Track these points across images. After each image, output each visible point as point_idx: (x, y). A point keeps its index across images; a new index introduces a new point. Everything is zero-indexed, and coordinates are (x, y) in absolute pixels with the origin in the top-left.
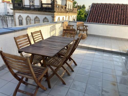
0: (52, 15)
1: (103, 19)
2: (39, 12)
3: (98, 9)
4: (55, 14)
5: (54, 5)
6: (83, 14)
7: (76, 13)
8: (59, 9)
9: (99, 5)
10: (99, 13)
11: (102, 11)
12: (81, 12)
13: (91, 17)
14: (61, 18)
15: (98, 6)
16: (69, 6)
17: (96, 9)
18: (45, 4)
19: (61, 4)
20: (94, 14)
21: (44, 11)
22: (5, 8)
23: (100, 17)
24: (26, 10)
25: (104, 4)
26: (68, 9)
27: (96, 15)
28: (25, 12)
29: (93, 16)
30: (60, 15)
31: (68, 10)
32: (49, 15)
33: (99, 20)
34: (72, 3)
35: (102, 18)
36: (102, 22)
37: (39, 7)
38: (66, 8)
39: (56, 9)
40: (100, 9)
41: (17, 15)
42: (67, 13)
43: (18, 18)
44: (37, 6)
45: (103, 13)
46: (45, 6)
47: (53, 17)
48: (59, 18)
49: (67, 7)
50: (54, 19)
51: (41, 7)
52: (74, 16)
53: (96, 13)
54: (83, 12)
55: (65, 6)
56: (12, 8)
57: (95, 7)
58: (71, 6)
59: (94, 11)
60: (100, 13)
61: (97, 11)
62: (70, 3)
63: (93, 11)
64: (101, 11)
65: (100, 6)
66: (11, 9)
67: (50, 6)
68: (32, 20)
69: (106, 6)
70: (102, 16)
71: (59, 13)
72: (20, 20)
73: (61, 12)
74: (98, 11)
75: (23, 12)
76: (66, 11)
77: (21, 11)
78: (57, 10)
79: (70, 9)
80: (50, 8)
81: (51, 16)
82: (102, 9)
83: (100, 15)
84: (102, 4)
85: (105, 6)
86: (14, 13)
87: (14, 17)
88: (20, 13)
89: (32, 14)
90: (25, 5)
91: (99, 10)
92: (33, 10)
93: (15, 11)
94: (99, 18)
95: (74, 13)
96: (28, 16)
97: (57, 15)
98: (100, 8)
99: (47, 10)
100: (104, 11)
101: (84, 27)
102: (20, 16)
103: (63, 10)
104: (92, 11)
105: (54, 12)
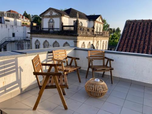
0: (74, 39)
1: (147, 43)
2: (59, 36)
3: (137, 28)
4: (78, 38)
5: (77, 27)
6: (117, 38)
7: (107, 37)
8: (83, 32)
9: (138, 22)
10: (138, 35)
11: (145, 32)
12: (114, 36)
13: (125, 42)
14: (87, 43)
15: (137, 25)
16: (97, 29)
17: (132, 28)
18: (66, 26)
19: (88, 27)
20: (130, 36)
21: (65, 35)
22: (24, 32)
23: (141, 40)
24: (43, 34)
25: (146, 20)
26: (97, 32)
27: (133, 39)
28: (43, 35)
29: (129, 39)
30: (85, 40)
31: (96, 34)
32: (71, 39)
33: (139, 46)
34: (101, 25)
35: (144, 43)
36: (146, 49)
37: (59, 30)
38: (93, 31)
39: (80, 32)
40: (139, 28)
41: (34, 40)
42: (95, 37)
43: (35, 43)
44: (56, 29)
45: (146, 35)
46: (66, 29)
47: (76, 42)
48: (84, 43)
49: (95, 30)
50: (76, 44)
51: (61, 30)
52: (104, 40)
53: (134, 35)
54: (117, 36)
55: (93, 29)
56: (29, 31)
57: (131, 25)
58: (100, 29)
59: (130, 31)
60: (140, 34)
61: (135, 31)
62: (99, 25)
63: (128, 31)
64: (143, 31)
65: (141, 24)
66: (28, 33)
67: (72, 28)
68: (51, 46)
69: (150, 24)
70: (145, 39)
71: (84, 37)
72: (37, 45)
73: (87, 36)
74: (137, 32)
75: (41, 36)
76: (93, 35)
77: (39, 35)
78: (82, 33)
79: (100, 33)
80: (72, 31)
81: (73, 41)
82: (143, 28)
83: (141, 38)
84: (143, 21)
85: (148, 24)
86: (31, 37)
87: (31, 42)
88: (37, 37)
89: (51, 38)
90: (43, 28)
91: (139, 30)
92: (52, 34)
93: (33, 35)
94: (140, 43)
95: (104, 37)
96: (46, 41)
97: (80, 40)
98: (140, 26)
99: (68, 33)
100: (148, 31)
101: (106, 60)
102: (37, 40)
103: (89, 33)
104: (126, 31)
105: (77, 36)
